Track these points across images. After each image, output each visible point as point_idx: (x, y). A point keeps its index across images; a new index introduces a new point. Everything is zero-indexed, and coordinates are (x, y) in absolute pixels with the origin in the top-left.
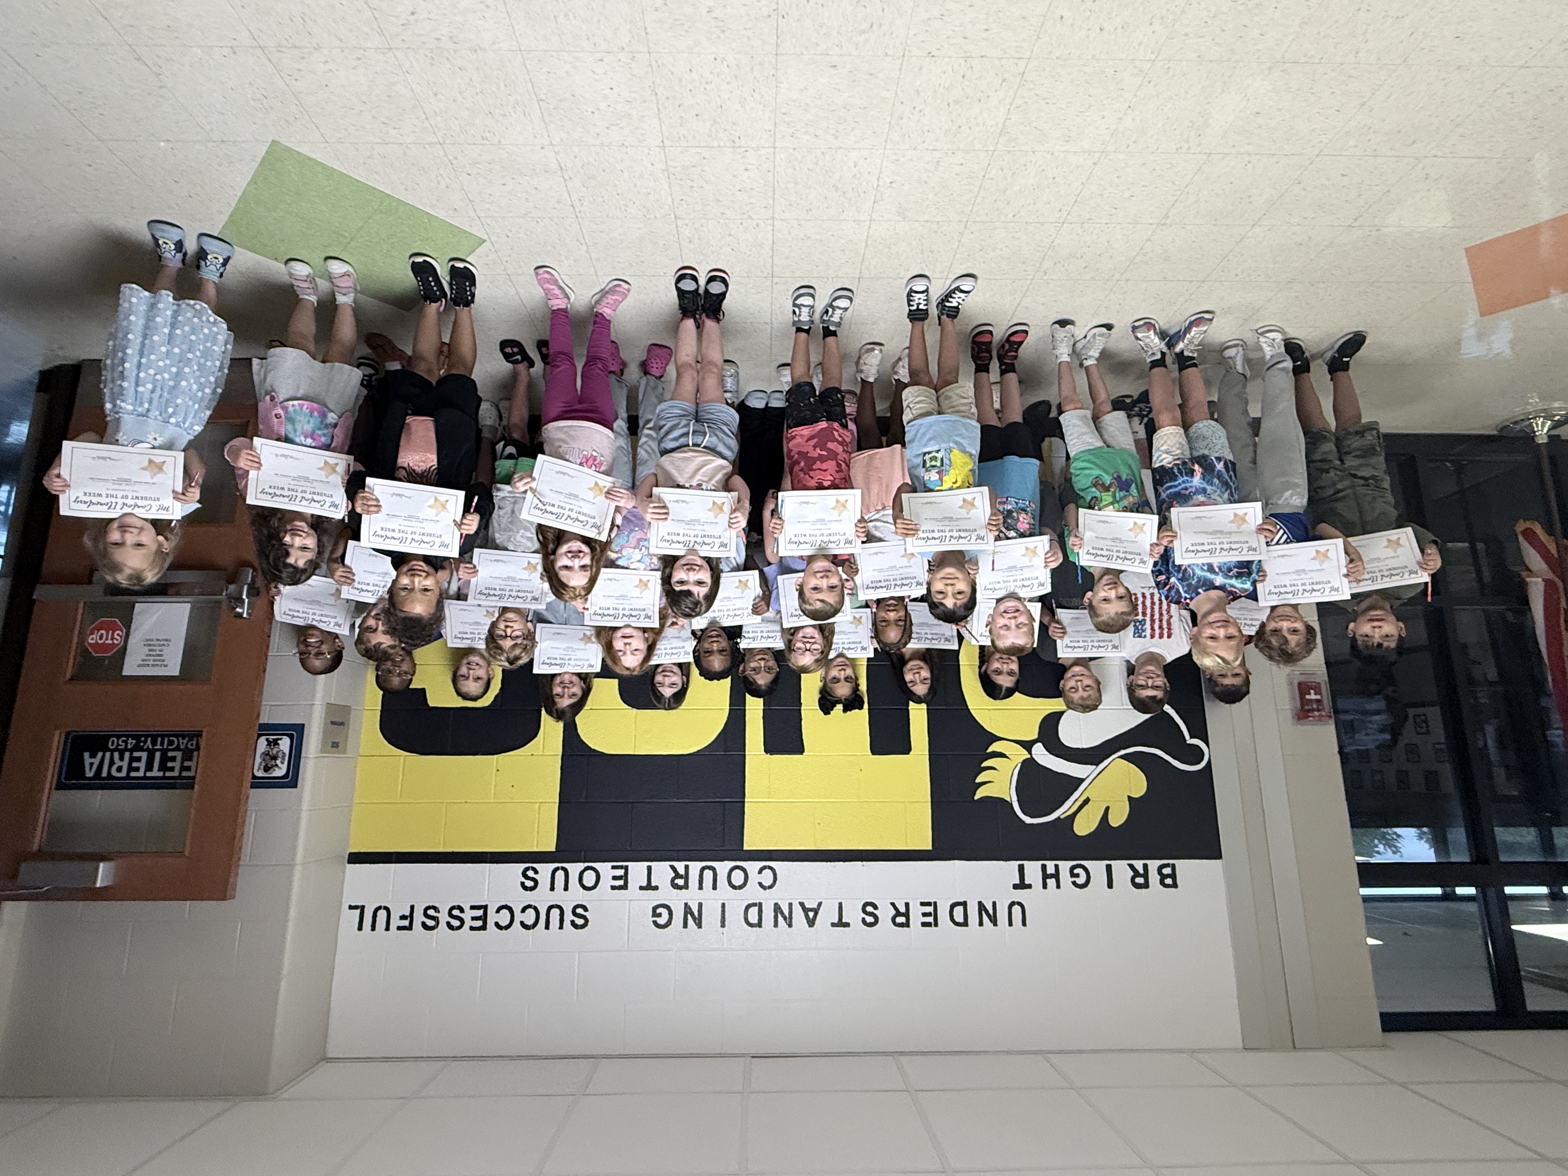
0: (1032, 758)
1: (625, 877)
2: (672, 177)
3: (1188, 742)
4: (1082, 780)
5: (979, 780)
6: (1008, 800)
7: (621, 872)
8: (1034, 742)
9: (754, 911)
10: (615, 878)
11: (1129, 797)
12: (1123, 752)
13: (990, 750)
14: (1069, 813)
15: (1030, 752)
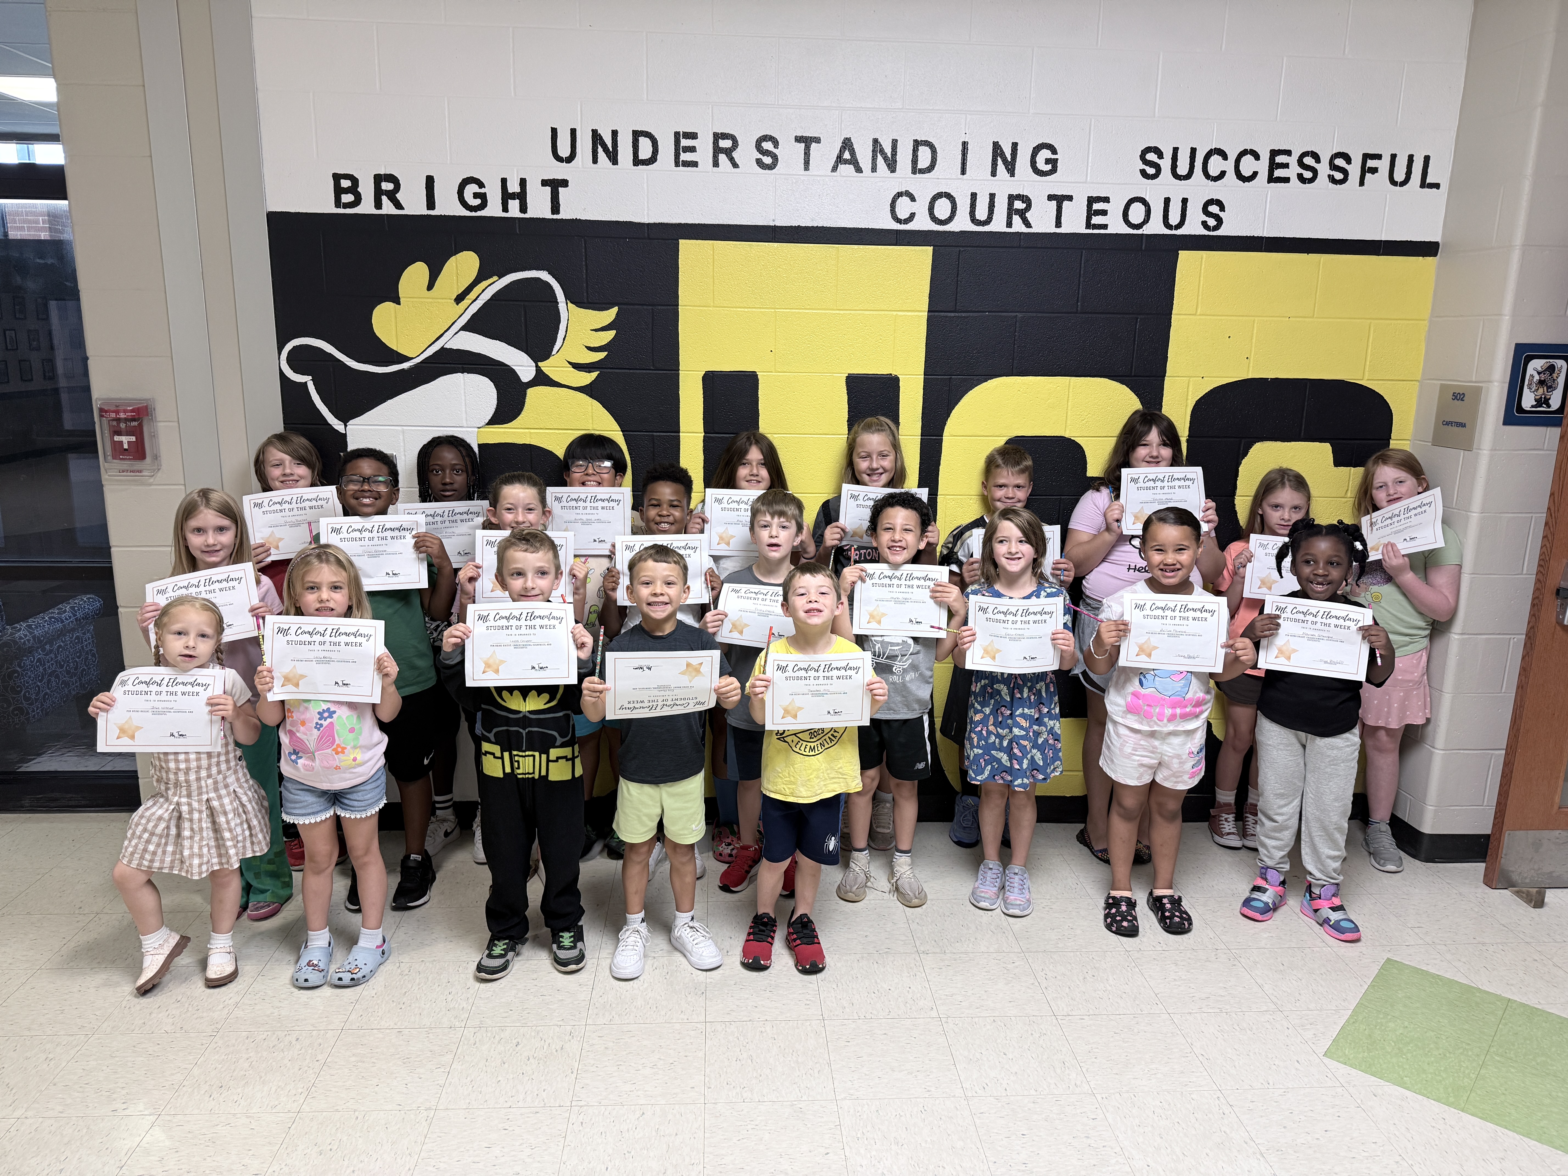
0: (536, 362)
1: (1090, 213)
3: (310, 378)
4: (464, 328)
5: (611, 334)
6: (570, 304)
7: (1096, 220)
8: (533, 383)
9: (924, 162)
10: (1104, 213)
11: (399, 303)
12: (406, 365)
13: (594, 375)
14: (484, 284)
15: (539, 370)
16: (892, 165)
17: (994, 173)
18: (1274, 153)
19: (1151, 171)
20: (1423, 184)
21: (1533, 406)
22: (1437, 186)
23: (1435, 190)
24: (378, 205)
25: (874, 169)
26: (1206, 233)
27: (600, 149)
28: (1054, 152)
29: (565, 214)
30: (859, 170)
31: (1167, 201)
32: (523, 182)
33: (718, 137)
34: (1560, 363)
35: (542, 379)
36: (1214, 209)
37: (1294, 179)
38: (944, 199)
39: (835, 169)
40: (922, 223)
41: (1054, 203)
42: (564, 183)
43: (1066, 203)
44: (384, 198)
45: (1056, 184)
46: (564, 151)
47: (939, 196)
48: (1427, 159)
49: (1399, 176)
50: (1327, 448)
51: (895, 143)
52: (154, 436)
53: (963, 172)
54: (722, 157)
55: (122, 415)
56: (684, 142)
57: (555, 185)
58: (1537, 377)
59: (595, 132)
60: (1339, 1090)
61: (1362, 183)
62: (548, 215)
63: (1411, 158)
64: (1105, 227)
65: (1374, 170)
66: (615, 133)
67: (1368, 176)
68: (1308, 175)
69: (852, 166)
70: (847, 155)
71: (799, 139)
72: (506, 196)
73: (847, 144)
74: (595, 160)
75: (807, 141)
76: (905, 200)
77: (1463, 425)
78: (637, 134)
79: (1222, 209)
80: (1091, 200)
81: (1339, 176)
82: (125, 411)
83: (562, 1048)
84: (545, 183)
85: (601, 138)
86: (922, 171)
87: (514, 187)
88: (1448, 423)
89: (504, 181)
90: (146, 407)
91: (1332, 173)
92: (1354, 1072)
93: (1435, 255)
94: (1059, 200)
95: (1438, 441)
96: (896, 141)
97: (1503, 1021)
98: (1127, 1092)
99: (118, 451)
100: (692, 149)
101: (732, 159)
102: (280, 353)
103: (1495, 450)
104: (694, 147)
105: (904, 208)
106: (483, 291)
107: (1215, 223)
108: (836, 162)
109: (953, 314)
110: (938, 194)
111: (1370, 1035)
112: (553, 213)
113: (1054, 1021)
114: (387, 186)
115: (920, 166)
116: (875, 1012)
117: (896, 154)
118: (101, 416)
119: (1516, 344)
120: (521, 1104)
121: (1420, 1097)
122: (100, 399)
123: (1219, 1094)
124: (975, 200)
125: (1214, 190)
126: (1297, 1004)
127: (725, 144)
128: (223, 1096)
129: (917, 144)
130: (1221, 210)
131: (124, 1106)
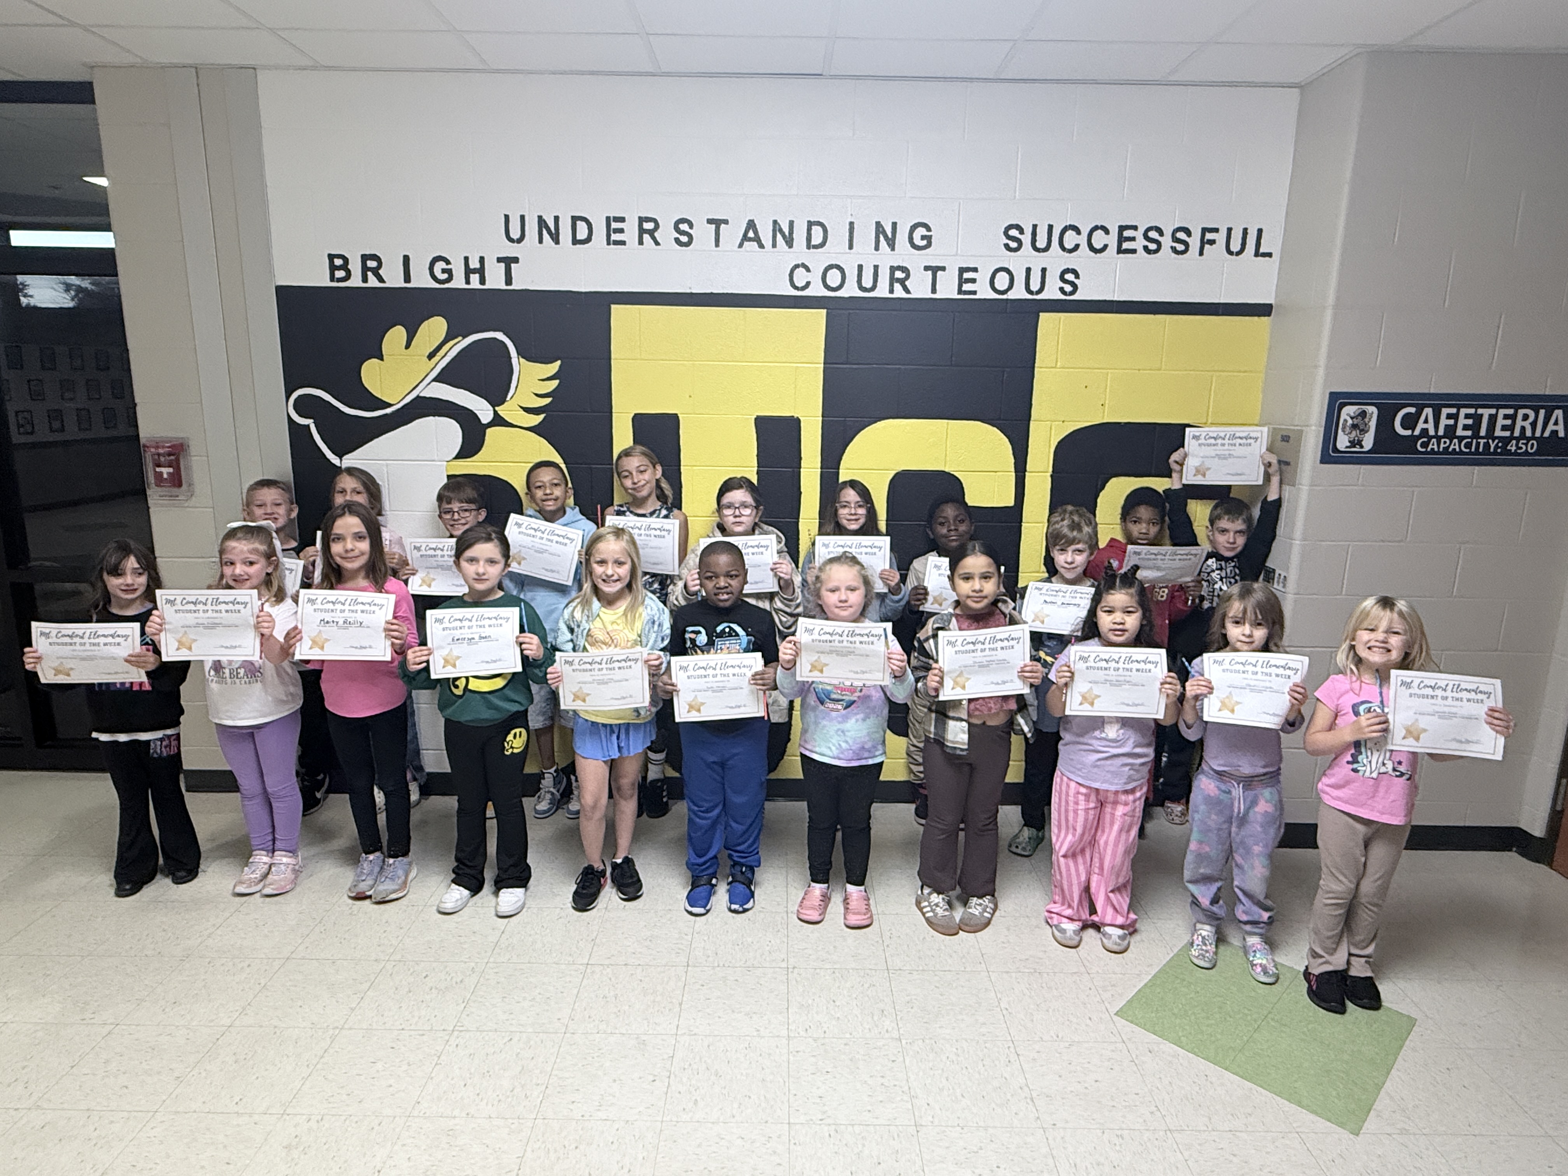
0: (493, 407)
1: (962, 281)
2: (906, 1088)
3: (312, 421)
4: (435, 380)
5: (555, 383)
6: (522, 360)
7: (966, 287)
8: (491, 424)
9: (817, 239)
10: (973, 281)
11: (382, 359)
12: (388, 411)
13: (541, 417)
14: (452, 343)
15: (496, 414)
16: (790, 242)
17: (877, 248)
18: (1122, 229)
19: (1014, 245)
20: (1257, 254)
22: (1269, 255)
23: (1267, 258)
24: (365, 279)
25: (774, 245)
26: (1063, 297)
27: (545, 232)
28: (929, 229)
29: (515, 286)
30: (761, 246)
31: (1028, 270)
32: (482, 260)
33: (642, 220)
36: (1070, 277)
37: (1141, 250)
38: (835, 270)
39: (741, 245)
40: (817, 290)
41: (930, 272)
42: (516, 260)
44: (369, 274)
45: (931, 257)
46: (515, 234)
47: (831, 267)
48: (1260, 231)
49: (1235, 246)
52: (188, 468)
53: (851, 247)
54: (646, 237)
55: (161, 451)
56: (614, 225)
57: (508, 262)
59: (540, 218)
60: (1120, 1046)
61: (1201, 253)
62: (503, 286)
63: (1245, 231)
64: (974, 293)
65: (1212, 242)
66: (557, 219)
67: (1207, 246)
68: (1153, 246)
69: (755, 243)
70: (751, 234)
71: (710, 221)
72: (468, 272)
73: (751, 225)
74: (541, 241)
75: (717, 223)
76: (801, 270)
77: (1291, 464)
78: (575, 219)
80: (962, 270)
81: (1180, 247)
82: (164, 448)
84: (499, 260)
85: (545, 222)
86: (816, 247)
87: (474, 264)
89: (466, 259)
91: (1174, 245)
92: (1137, 1029)
93: (1269, 315)
94: (935, 270)
96: (793, 222)
97: (1288, 991)
99: (160, 480)
100: (621, 231)
101: (654, 239)
102: (287, 401)
103: (1314, 485)
104: (623, 229)
105: (801, 277)
106: (450, 349)
107: (1072, 289)
108: (742, 240)
109: (845, 366)
110: (829, 265)
111: (1162, 998)
112: (507, 285)
114: (372, 264)
115: (813, 243)
117: (793, 233)
118: (147, 451)
119: (1331, 393)
121: (1191, 1055)
122: (145, 438)
123: (1011, 1044)
124: (862, 270)
125: (1070, 261)
126: (1106, 968)
127: (649, 226)
129: (810, 224)
130: (1076, 278)
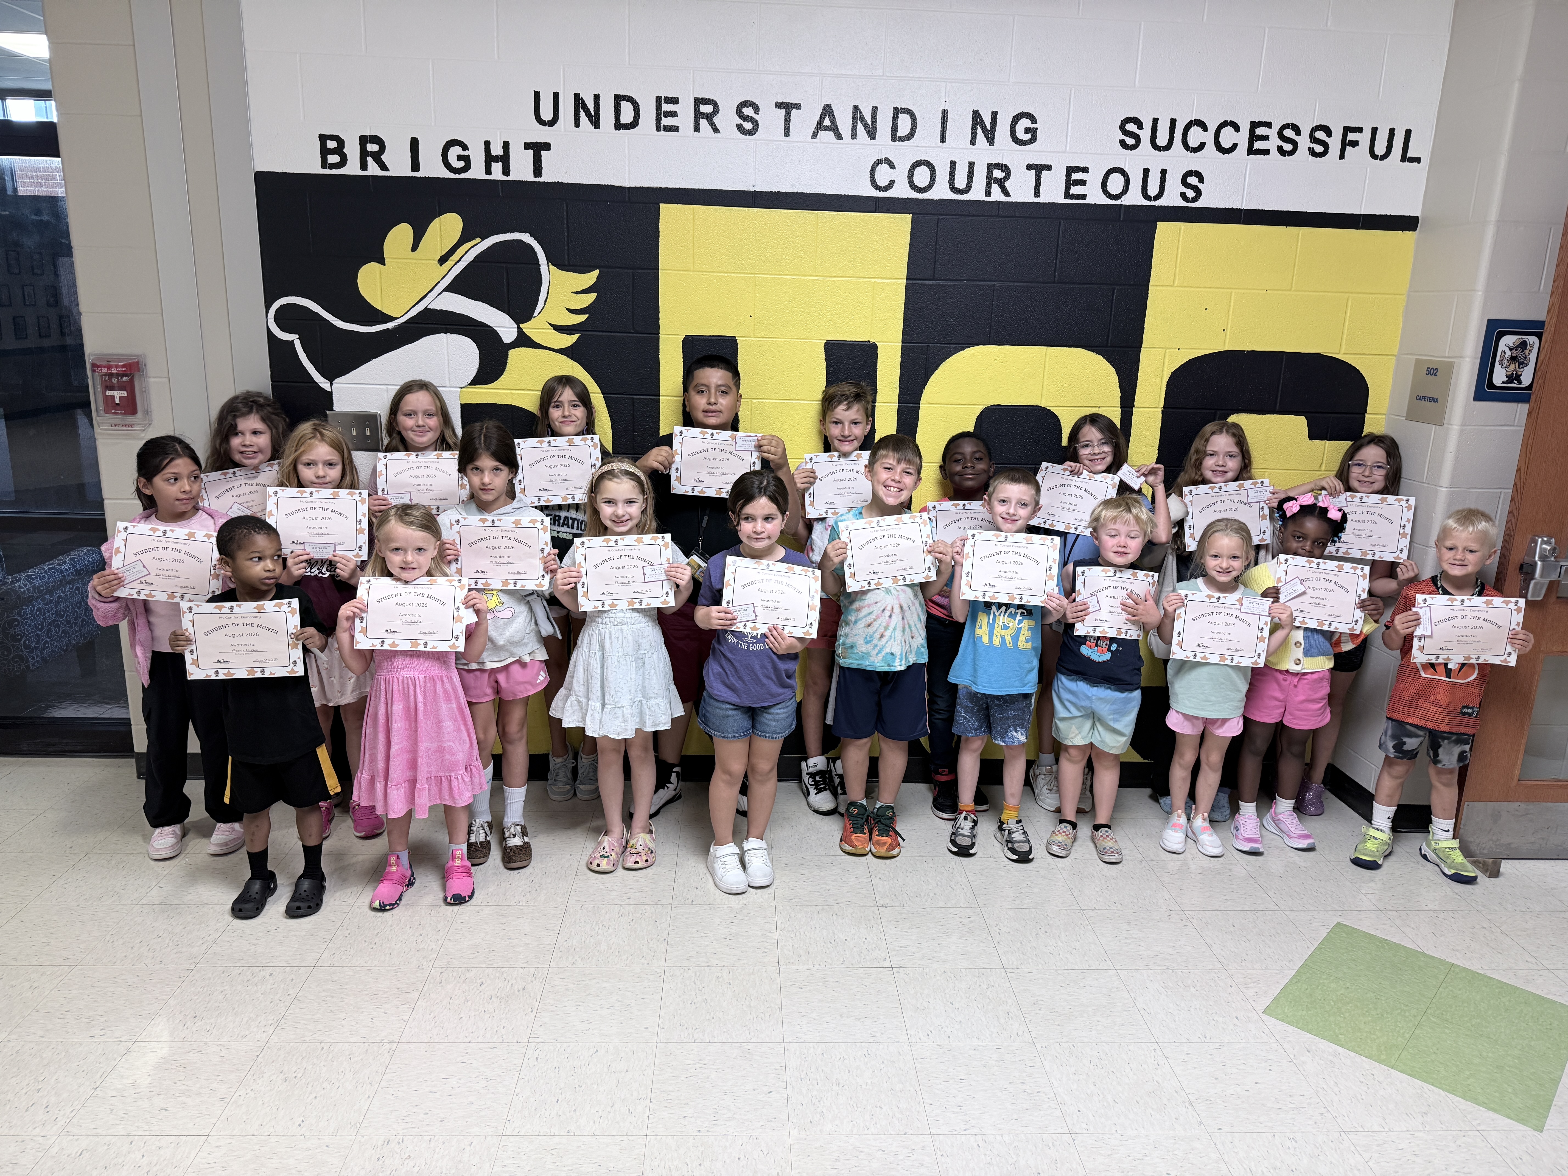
0: (518, 323)
1: (1069, 183)
3: (297, 336)
4: (447, 289)
5: (592, 297)
6: (551, 267)
7: (1075, 190)
8: (515, 344)
9: (904, 129)
10: (1083, 183)
11: (384, 264)
12: (390, 325)
13: (575, 337)
14: (467, 245)
15: (520, 332)
16: (872, 133)
17: (973, 142)
18: (1254, 125)
19: (1130, 141)
20: (1404, 159)
21: (1504, 382)
22: (1418, 160)
23: (1415, 164)
24: (364, 166)
25: (854, 136)
26: (1185, 204)
27: (582, 113)
28: (1033, 120)
29: (548, 177)
30: (839, 136)
31: (1146, 172)
32: (506, 145)
33: (698, 102)
34: (1532, 340)
35: (523, 341)
36: (1193, 180)
37: (1274, 152)
38: (923, 167)
39: (815, 135)
40: (902, 191)
41: (1033, 172)
42: (547, 146)
43: (1045, 173)
44: (370, 160)
45: (1034, 154)
46: (547, 114)
47: (919, 163)
48: (1408, 133)
49: (1380, 150)
50: (1301, 421)
51: (875, 110)
52: (145, 392)
53: (943, 140)
54: (703, 123)
55: (114, 371)
56: (666, 107)
57: (538, 148)
58: (1508, 353)
59: (577, 96)
60: (1274, 1045)
61: (1342, 157)
62: (531, 178)
63: (1392, 132)
64: (1084, 197)
65: (1354, 144)
66: (597, 98)
67: (1349, 149)
68: (1288, 147)
69: (832, 133)
70: (827, 122)
71: (779, 105)
72: (489, 159)
73: (827, 111)
74: (577, 124)
75: (788, 108)
76: (884, 167)
77: (1435, 400)
78: (618, 99)
79: (1201, 180)
80: (1070, 170)
81: (1319, 149)
82: (117, 367)
83: (524, 989)
84: (527, 146)
85: (583, 102)
86: (902, 139)
87: (497, 150)
88: (1421, 398)
89: (487, 144)
90: (138, 362)
91: (1312, 145)
92: (1290, 1028)
93: (1415, 229)
94: (1039, 169)
95: (1412, 416)
96: (877, 108)
97: (1444, 985)
98: (1067, 1042)
99: (110, 406)
100: (673, 114)
101: (713, 125)
102: (267, 312)
103: (1465, 425)
104: (676, 112)
105: (883, 175)
106: (466, 252)
107: (1194, 194)
108: (816, 128)
109: (931, 282)
110: (917, 161)
111: (1311, 995)
112: (535, 176)
113: (1003, 974)
114: (372, 147)
115: (899, 134)
116: (829, 961)
117: (876, 122)
118: (94, 371)
119: (1489, 320)
120: (480, 1040)
121: (1353, 1054)
122: (92, 355)
123: (1156, 1046)
124: (955, 168)
125: (1194, 162)
126: (1243, 964)
127: (706, 109)
128: (196, 1025)
129: (897, 111)
130: (1200, 182)
131: (102, 1032)
